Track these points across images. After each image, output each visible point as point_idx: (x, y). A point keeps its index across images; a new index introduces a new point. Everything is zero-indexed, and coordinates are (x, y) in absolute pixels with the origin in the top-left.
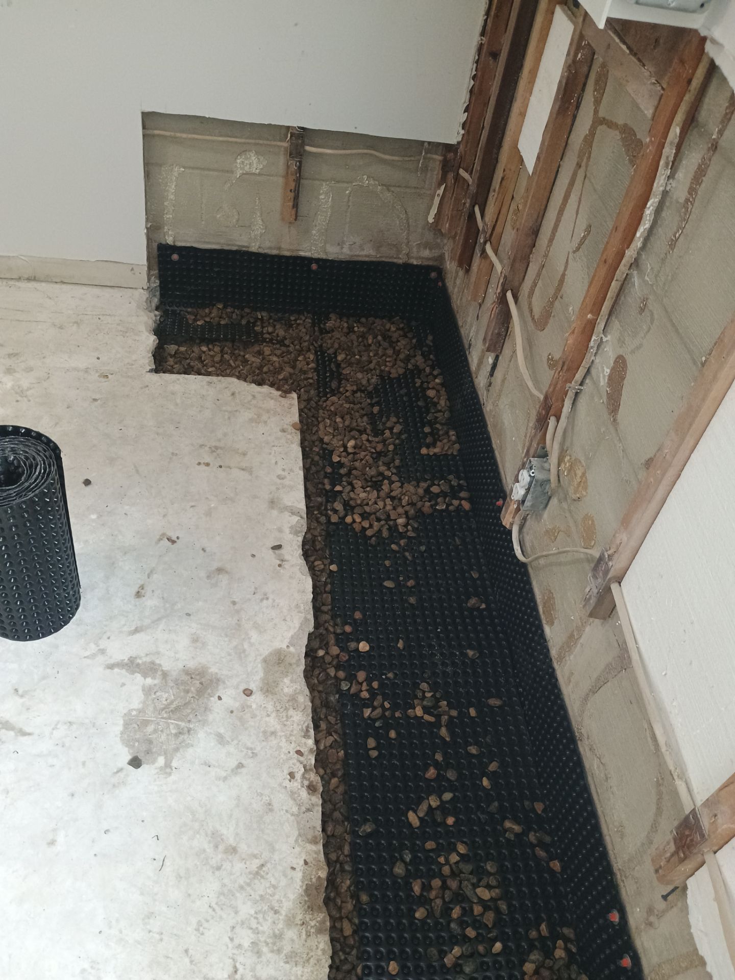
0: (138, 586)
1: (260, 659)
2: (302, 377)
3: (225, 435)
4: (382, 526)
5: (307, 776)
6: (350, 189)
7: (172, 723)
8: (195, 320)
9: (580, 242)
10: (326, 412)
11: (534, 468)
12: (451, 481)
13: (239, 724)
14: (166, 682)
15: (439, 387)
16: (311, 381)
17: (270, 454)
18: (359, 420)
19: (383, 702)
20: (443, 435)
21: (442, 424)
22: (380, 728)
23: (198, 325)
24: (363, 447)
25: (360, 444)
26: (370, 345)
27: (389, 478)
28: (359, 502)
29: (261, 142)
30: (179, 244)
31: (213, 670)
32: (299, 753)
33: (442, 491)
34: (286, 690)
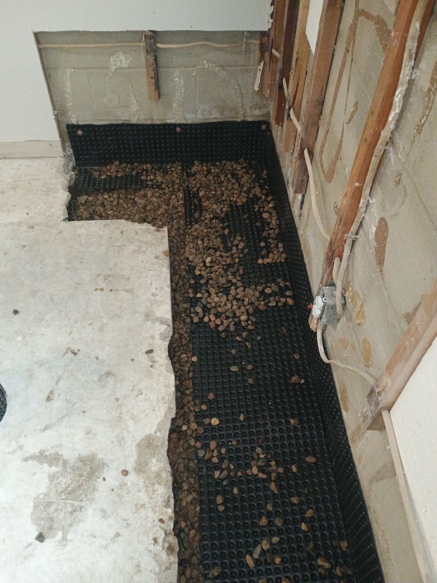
0: (49, 391)
1: (135, 444)
2: (174, 212)
3: (115, 265)
4: (230, 322)
5: (167, 539)
6: (195, 71)
7: (69, 503)
8: (100, 175)
9: (351, 115)
10: (191, 237)
11: (326, 296)
12: (279, 283)
13: (117, 499)
14: (66, 469)
15: (271, 210)
16: (180, 214)
17: (147, 277)
18: (215, 241)
19: (229, 465)
20: (274, 248)
21: (273, 239)
22: (226, 486)
23: (102, 179)
24: (217, 261)
25: (214, 260)
26: (223, 182)
27: (235, 284)
28: (213, 305)
29: (125, 44)
30: (81, 123)
31: (100, 456)
32: (161, 521)
33: (273, 291)
34: (153, 468)
